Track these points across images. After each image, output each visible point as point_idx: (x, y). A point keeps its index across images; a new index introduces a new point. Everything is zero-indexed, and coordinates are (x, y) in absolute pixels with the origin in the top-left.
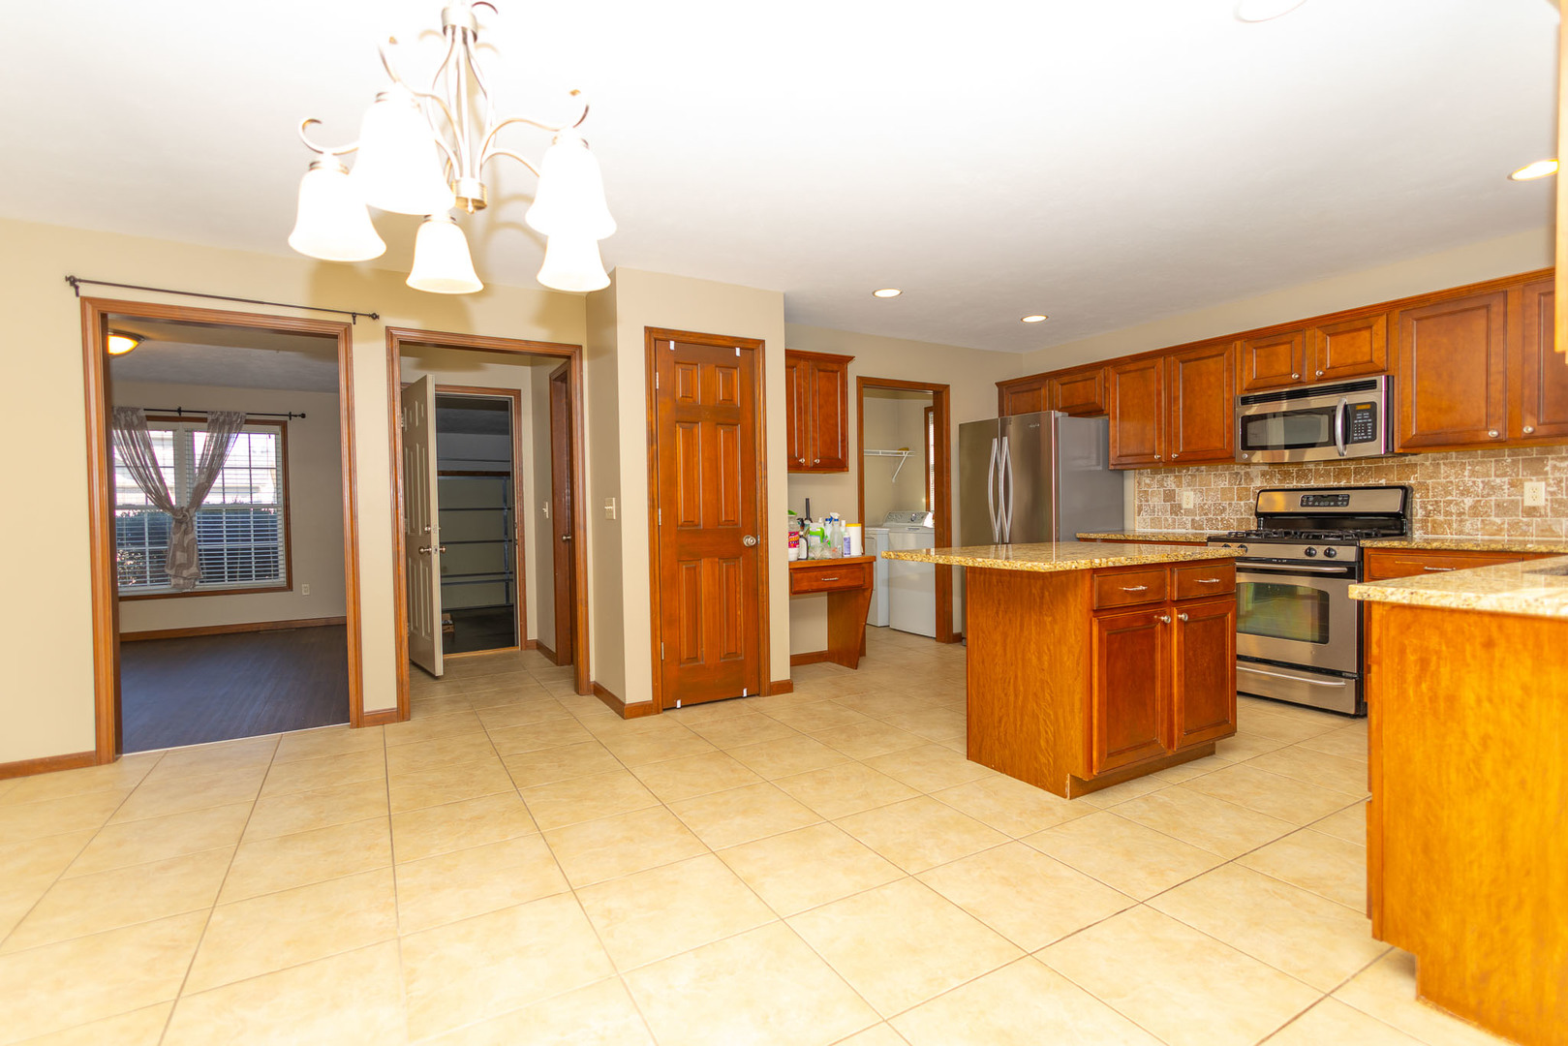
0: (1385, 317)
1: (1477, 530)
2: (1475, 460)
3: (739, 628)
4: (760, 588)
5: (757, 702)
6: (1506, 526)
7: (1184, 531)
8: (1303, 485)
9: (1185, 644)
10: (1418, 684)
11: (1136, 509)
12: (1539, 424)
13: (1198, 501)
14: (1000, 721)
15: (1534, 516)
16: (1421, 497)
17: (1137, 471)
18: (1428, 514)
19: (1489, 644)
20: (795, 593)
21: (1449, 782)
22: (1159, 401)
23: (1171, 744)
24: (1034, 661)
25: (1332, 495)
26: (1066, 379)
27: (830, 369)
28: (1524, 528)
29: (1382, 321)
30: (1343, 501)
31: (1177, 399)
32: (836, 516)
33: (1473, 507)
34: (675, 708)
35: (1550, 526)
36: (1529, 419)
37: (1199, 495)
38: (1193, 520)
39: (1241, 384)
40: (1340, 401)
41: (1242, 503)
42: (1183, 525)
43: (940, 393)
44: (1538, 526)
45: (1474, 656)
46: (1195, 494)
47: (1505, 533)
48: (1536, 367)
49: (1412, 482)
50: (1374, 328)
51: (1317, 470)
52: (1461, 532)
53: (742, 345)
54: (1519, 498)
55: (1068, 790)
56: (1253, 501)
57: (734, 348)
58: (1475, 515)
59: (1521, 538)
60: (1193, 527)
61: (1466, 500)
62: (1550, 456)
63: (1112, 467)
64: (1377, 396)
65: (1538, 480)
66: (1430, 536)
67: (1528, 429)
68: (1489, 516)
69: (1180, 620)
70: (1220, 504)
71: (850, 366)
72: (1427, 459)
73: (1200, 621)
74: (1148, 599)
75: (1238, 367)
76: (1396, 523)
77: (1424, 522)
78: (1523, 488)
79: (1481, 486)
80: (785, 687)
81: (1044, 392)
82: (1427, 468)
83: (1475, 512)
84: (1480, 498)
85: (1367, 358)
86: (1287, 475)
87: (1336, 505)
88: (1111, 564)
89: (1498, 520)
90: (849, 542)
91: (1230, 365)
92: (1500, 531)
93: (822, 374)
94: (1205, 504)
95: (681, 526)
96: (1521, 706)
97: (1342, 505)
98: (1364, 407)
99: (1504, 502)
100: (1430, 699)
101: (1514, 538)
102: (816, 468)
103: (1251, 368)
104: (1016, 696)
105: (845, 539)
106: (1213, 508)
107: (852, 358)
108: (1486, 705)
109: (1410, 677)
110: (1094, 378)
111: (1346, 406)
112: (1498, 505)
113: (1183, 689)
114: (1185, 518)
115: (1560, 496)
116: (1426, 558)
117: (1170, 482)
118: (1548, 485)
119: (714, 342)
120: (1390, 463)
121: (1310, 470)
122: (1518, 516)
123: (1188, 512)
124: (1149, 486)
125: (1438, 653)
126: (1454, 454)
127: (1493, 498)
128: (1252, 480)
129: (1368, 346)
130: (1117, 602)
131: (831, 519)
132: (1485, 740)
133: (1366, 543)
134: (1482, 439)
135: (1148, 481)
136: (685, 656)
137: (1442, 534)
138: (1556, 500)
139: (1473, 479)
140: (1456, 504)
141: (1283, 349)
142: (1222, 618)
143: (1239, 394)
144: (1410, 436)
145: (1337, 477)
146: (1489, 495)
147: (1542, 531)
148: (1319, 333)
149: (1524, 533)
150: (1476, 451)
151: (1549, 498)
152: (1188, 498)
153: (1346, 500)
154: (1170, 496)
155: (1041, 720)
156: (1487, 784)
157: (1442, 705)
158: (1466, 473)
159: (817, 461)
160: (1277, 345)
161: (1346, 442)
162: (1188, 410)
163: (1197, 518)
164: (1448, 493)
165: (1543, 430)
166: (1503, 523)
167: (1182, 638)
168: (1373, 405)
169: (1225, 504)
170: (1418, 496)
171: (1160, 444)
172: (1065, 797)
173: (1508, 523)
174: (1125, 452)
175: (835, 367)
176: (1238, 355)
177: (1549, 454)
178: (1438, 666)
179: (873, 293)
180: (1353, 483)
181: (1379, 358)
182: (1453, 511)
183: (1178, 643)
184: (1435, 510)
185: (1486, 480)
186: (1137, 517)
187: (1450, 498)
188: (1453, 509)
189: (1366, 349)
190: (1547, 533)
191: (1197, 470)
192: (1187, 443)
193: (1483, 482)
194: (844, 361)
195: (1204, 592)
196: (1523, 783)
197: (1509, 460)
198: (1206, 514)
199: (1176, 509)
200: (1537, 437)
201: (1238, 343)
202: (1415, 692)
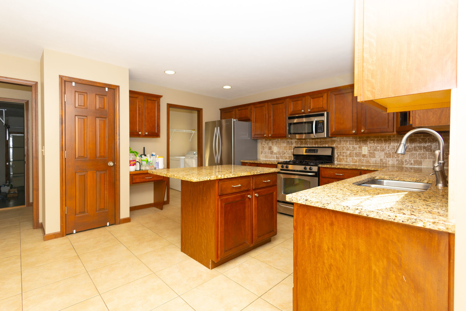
0: (326, 94)
1: (351, 161)
2: (350, 140)
3: (106, 198)
4: (116, 182)
5: (113, 228)
6: (358, 160)
7: (274, 160)
8: (306, 146)
9: (257, 204)
10: (309, 240)
11: (261, 152)
12: (365, 129)
13: (278, 150)
14: (191, 238)
15: (365, 157)
16: (337, 151)
17: (261, 140)
18: (338, 156)
19: (332, 224)
20: (133, 183)
21: (319, 284)
22: (266, 117)
23: (252, 242)
24: (201, 214)
25: (314, 150)
26: (240, 109)
27: (153, 99)
28: (362, 161)
29: (326, 95)
30: (316, 151)
31: (271, 117)
32: (154, 154)
33: (350, 154)
34: (73, 233)
35: (368, 160)
36: (363, 127)
37: (278, 148)
38: (276, 156)
39: (289, 113)
40: (315, 120)
41: (290, 151)
42: (274, 158)
43: (199, 111)
44: (366, 160)
45: (327, 229)
46: (277, 148)
47: (357, 162)
48: (365, 111)
49: (334, 146)
50: (324, 97)
51: (310, 141)
52: (347, 162)
53: (108, 87)
54: (361, 152)
55: (210, 266)
56: (293, 150)
57: (105, 88)
58: (350, 156)
59: (361, 164)
60: (277, 159)
61: (348, 152)
62: (368, 139)
63: (253, 138)
64: (325, 118)
65: (366, 146)
66: (339, 163)
67: (363, 131)
68: (354, 157)
69: (255, 196)
70: (284, 151)
71: (161, 99)
72: (338, 139)
73: (264, 196)
74: (243, 189)
75: (288, 107)
76: (330, 159)
77: (337, 158)
78: (362, 148)
79: (352, 147)
80: (127, 220)
81: (233, 112)
82: (338, 141)
83: (350, 155)
84: (351, 151)
85: (322, 106)
86: (302, 143)
87: (314, 153)
88: (226, 177)
89: (356, 158)
90: (158, 164)
91: (285, 106)
92: (356, 162)
93: (149, 101)
94: (280, 151)
95: (77, 158)
96: (342, 253)
97: (316, 153)
98: (320, 122)
99: (357, 153)
100: (313, 246)
101: (360, 164)
102: (146, 136)
103: (291, 107)
104: (195, 228)
105: (156, 163)
106: (282, 152)
107: (161, 96)
108: (331, 250)
109: (306, 236)
110: (248, 109)
111: (316, 121)
112: (356, 154)
113: (256, 221)
114: (274, 155)
115: (371, 151)
116: (336, 171)
117: (270, 144)
118: (368, 148)
119: (95, 84)
120: (329, 140)
121: (308, 141)
122: (361, 157)
123: (275, 154)
124: (264, 145)
125: (315, 226)
126: (345, 138)
127: (355, 151)
128: (292, 144)
129: (322, 102)
130: (229, 191)
131: (152, 155)
132: (331, 266)
133: (320, 166)
134: (351, 133)
135: (264, 143)
136: (78, 211)
137: (342, 162)
138: (370, 152)
139: (350, 145)
140: (346, 153)
141: (300, 102)
142: (272, 194)
143: (288, 116)
144: (333, 131)
145: (315, 144)
146: (353, 150)
147: (367, 162)
148: (309, 97)
149: (362, 163)
150: (350, 137)
151: (368, 152)
152: (275, 149)
153: (317, 151)
154: (270, 148)
155: (203, 237)
156: (331, 286)
157: (316, 249)
158: (348, 144)
159: (147, 133)
160: (298, 100)
161: (316, 132)
162: (274, 120)
163: (278, 156)
164: (343, 150)
165: (366, 131)
166: (357, 159)
167: (256, 203)
168: (323, 121)
169: (285, 151)
170: (336, 150)
171: (266, 131)
172: (209, 268)
173: (359, 159)
174: (256, 133)
175: (155, 99)
176: (288, 103)
177: (368, 138)
178: (315, 233)
179: (165, 72)
180: (319, 146)
181: (325, 106)
182: (345, 155)
183: (255, 204)
184: (340, 155)
185: (353, 146)
186: (261, 155)
187: (344, 151)
188: (345, 154)
189: (322, 103)
190: (368, 163)
191: (278, 140)
192: (273, 132)
193: (352, 146)
194: (159, 97)
195: (265, 185)
196: (343, 286)
197: (359, 140)
198: (280, 154)
199: (272, 153)
200: (365, 133)
201: (288, 100)
202: (308, 242)
